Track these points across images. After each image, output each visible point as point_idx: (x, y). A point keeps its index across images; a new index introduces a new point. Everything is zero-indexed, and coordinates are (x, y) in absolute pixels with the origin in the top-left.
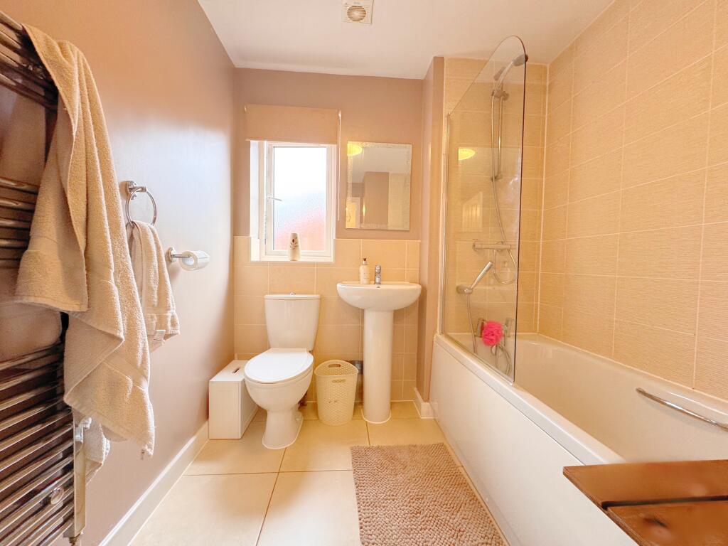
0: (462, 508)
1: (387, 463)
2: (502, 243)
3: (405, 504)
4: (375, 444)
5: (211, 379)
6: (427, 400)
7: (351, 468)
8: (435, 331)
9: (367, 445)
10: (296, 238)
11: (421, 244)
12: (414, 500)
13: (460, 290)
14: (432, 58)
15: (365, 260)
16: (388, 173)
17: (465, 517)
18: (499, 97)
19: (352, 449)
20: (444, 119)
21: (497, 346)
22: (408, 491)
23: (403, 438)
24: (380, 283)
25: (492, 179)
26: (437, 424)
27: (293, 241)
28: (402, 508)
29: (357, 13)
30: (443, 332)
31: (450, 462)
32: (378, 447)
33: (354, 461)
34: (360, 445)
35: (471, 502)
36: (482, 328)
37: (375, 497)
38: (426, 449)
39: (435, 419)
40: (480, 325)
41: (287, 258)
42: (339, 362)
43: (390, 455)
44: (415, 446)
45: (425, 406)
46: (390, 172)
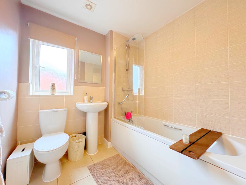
0: (131, 172)
1: (103, 167)
2: (129, 89)
3: (114, 178)
4: (96, 162)
5: (7, 158)
6: (110, 141)
7: (90, 174)
8: (112, 117)
9: (93, 164)
10: (54, 85)
11: (105, 88)
12: (116, 176)
13: (119, 103)
14: (109, 30)
15: (86, 94)
16: (85, 62)
17: (133, 174)
18: (128, 47)
19: (88, 167)
20: (113, 50)
21: (129, 120)
22: (114, 173)
23: (105, 156)
24: (92, 102)
25: (126, 70)
26: (114, 148)
27: (53, 86)
28: (114, 180)
29: (89, 7)
30: (114, 117)
31: (122, 159)
32: (98, 163)
33: (91, 172)
34: (91, 165)
35: (132, 169)
36: (126, 114)
37: (104, 181)
38: (114, 157)
39: (112, 147)
40: (125, 114)
41: (49, 94)
42: (75, 135)
43: (103, 164)
44: (110, 158)
45: (109, 143)
46: (86, 62)
